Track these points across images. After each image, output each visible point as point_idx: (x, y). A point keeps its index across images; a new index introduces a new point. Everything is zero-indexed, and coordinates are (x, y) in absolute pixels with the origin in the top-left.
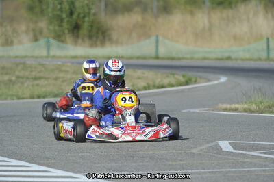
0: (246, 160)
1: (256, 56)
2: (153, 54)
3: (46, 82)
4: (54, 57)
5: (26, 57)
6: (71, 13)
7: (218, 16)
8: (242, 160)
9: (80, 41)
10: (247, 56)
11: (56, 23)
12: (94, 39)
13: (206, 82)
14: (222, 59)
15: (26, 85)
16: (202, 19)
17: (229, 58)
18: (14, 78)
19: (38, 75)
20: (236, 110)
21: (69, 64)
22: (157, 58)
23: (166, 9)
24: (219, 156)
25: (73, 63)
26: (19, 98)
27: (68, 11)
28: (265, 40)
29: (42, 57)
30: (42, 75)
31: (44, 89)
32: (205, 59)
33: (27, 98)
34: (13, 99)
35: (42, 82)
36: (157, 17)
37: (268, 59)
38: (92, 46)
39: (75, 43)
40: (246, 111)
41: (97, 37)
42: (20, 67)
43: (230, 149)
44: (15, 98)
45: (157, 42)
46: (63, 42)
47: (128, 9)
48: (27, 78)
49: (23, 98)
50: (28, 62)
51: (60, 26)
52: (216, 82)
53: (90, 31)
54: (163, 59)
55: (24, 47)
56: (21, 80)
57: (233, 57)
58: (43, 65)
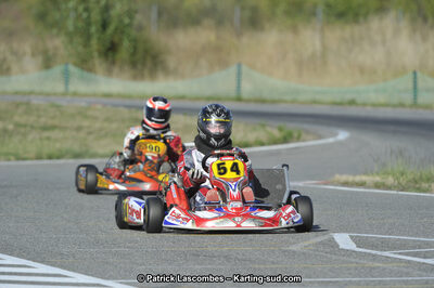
0: (376, 264)
1: (395, 100)
2: (233, 94)
3: (61, 135)
4: (75, 94)
5: (31, 93)
6: (104, 25)
7: (337, 34)
8: (370, 264)
9: (116, 70)
10: (382, 99)
11: (80, 40)
12: (139, 66)
14: (341, 104)
15: (30, 137)
16: (310, 39)
17: (352, 102)
18: (11, 127)
19: (50, 122)
20: (362, 184)
21: (99, 107)
22: (239, 99)
23: (254, 22)
24: (334, 257)
25: (105, 105)
26: (18, 158)
27: (100, 22)
28: (409, 77)
29: (55, 94)
30: (56, 122)
31: (58, 145)
32: (315, 102)
33: (31, 159)
34: (9, 160)
35: (55, 134)
36: (239, 35)
37: (415, 105)
38: (134, 78)
39: (109, 73)
40: (377, 186)
41: (144, 64)
42: (21, 109)
43: (352, 246)
44: (12, 158)
45: (239, 74)
46: (90, 70)
47: (194, 20)
48: (33, 127)
49: (25, 159)
50: (35, 101)
51: (86, 44)
52: (331, 140)
53: (133, 54)
54: (248, 101)
55: (27, 78)
56: (22, 130)
57: (359, 100)
58: (58, 107)
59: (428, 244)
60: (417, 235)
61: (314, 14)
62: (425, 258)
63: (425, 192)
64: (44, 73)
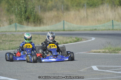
0: (104, 74)
1: (107, 28)
2: (62, 29)
3: (15, 43)
4: (18, 31)
5: (6, 32)
6: (26, 12)
7: (90, 11)
8: (102, 74)
9: (30, 24)
10: (104, 29)
11: (19, 16)
12: (36, 23)
13: (86, 40)
14: (92, 30)
15: (6, 44)
16: (83, 13)
17: (95, 30)
18: (1, 41)
19: (12, 39)
20: (99, 52)
22: (64, 30)
23: (67, 9)
24: (92, 73)
26: (4, 50)
27: (24, 11)
28: (111, 21)
29: (13, 32)
30: (14, 39)
31: (14, 46)
32: (85, 30)
33: (7, 50)
35: (14, 43)
36: (63, 12)
37: (113, 29)
38: (35, 26)
39: (28, 25)
40: (103, 52)
41: (37, 22)
42: (3, 37)
43: (97, 69)
44: (2, 50)
45: (64, 23)
46: (22, 24)
47: (51, 9)
48: (7, 41)
49: (5, 50)
50: (7, 34)
51: (21, 17)
52: (90, 40)
53: (34, 19)
54: (67, 31)
55: (6, 27)
56: (4, 42)
57: (97, 29)
58: (14, 35)
59: (118, 68)
60: (115, 65)
61: (84, 6)
62: (118, 71)
63: (117, 53)
64: (10, 26)
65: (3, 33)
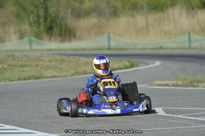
0: (174, 121)
1: (181, 46)
2: (106, 46)
3: (29, 69)
4: (34, 50)
5: (15, 50)
7: (153, 17)
8: (172, 121)
9: (53, 38)
10: (175, 46)
12: (63, 36)
13: (145, 65)
14: (156, 49)
15: (15, 71)
16: (141, 20)
17: (161, 48)
18: (6, 66)
19: (24, 63)
20: (167, 85)
21: (46, 55)
22: (109, 49)
23: (115, 13)
24: (155, 119)
25: (48, 54)
26: (10, 80)
28: (187, 34)
29: (26, 50)
30: (26, 63)
31: (28, 74)
32: (144, 49)
33: (16, 80)
34: (6, 81)
35: (26, 69)
36: (108, 20)
37: (190, 48)
38: (63, 41)
39: (50, 40)
40: (174, 85)
41: (65, 35)
42: (10, 58)
43: (162, 113)
44: (7, 80)
45: (109, 37)
46: (42, 39)
47: (87, 14)
48: (16, 66)
49: (13, 81)
50: (16, 54)
51: (39, 27)
52: (152, 66)
54: (114, 49)
55: (13, 44)
56: (11, 67)
57: (164, 47)
58: (27, 56)
59: (198, 111)
60: (193, 107)
61: (142, 8)
63: (196, 87)
64: (20, 41)
65: (9, 53)
